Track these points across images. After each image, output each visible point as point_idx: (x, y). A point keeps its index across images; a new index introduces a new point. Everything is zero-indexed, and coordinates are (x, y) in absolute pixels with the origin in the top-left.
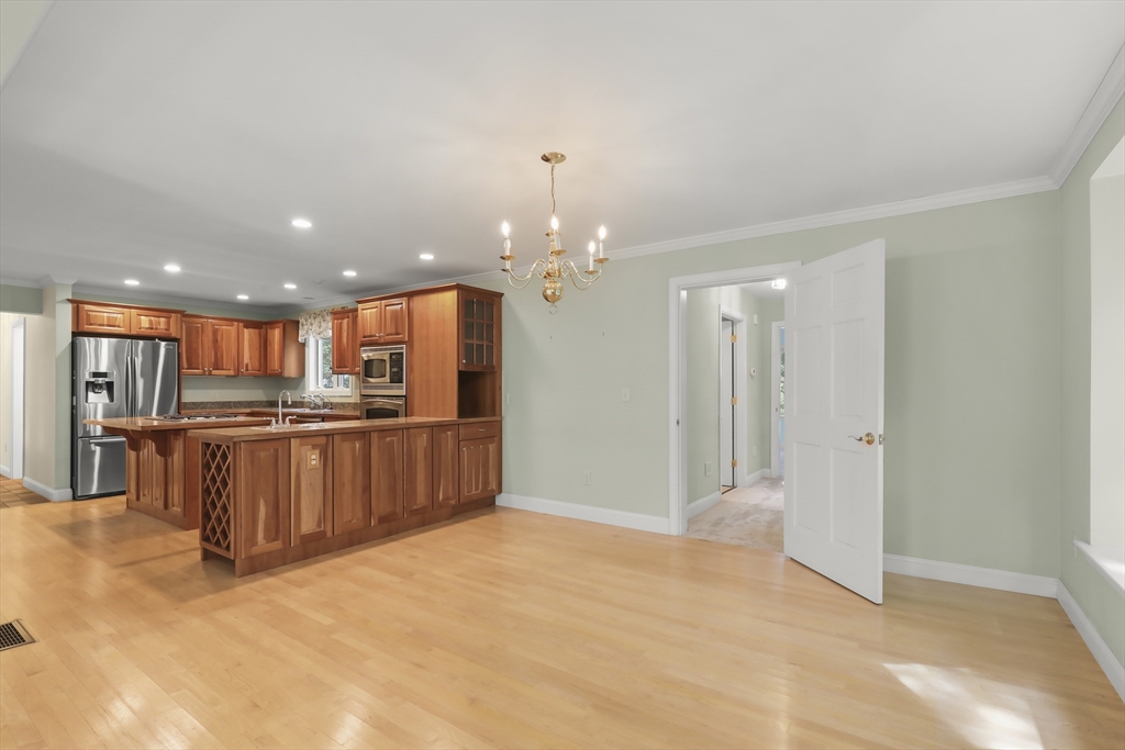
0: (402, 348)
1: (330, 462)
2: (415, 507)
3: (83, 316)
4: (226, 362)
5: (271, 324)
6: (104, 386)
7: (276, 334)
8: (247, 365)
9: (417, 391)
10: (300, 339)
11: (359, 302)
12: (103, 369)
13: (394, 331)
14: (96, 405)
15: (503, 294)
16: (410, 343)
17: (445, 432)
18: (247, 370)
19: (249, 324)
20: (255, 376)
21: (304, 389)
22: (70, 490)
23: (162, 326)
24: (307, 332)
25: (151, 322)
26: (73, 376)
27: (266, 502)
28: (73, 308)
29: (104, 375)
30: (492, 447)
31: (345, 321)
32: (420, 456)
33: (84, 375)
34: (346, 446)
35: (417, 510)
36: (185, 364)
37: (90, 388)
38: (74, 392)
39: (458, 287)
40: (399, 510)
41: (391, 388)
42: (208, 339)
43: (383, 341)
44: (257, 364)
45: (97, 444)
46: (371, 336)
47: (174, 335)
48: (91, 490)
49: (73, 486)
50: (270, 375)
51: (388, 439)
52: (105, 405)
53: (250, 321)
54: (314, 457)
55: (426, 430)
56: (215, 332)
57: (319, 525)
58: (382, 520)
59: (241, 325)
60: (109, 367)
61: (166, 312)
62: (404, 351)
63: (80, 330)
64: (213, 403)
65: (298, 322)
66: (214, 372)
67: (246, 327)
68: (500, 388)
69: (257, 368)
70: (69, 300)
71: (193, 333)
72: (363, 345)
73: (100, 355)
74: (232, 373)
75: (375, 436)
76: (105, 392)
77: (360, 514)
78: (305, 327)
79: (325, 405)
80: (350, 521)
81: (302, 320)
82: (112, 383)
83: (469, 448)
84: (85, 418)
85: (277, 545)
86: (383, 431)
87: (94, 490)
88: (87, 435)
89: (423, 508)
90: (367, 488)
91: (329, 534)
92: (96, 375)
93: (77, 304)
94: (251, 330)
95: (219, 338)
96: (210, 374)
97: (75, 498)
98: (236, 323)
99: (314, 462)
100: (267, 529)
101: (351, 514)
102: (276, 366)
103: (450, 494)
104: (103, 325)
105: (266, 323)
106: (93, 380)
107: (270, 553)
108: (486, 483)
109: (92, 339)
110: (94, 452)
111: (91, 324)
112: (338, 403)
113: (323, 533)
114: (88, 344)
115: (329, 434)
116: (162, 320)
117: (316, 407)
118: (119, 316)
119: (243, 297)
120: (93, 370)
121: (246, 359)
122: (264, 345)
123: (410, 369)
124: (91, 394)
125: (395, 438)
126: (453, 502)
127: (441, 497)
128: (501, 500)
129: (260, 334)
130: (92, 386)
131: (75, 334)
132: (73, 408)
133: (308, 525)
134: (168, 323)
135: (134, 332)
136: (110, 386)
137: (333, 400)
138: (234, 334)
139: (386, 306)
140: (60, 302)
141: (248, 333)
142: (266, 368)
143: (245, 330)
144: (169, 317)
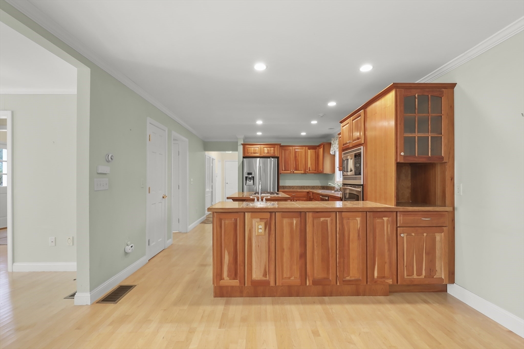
0: (361, 149)
1: (273, 232)
2: (348, 278)
3: (246, 149)
4: (301, 166)
5: (319, 146)
7: (321, 151)
8: (310, 168)
10: (332, 153)
11: (341, 122)
13: (356, 138)
16: (365, 145)
17: (381, 217)
18: (309, 170)
19: (311, 147)
20: (313, 173)
21: (334, 180)
23: (272, 152)
25: (268, 150)
27: (229, 253)
28: (243, 147)
29: (251, 174)
30: (439, 237)
32: (353, 235)
33: (246, 174)
34: (286, 221)
35: (350, 281)
38: (243, 181)
39: (395, 86)
40: (332, 277)
42: (292, 156)
43: (351, 146)
44: (314, 167)
46: (346, 144)
47: (276, 155)
51: (322, 219)
53: (311, 146)
54: (260, 227)
55: (360, 214)
56: (296, 152)
57: (265, 275)
58: (316, 283)
59: (307, 148)
61: (273, 145)
62: (362, 151)
63: (245, 156)
64: (297, 186)
65: (331, 143)
66: (296, 172)
68: (452, 179)
69: (314, 169)
70: (242, 144)
72: (343, 150)
74: (303, 172)
75: (309, 217)
77: (297, 274)
78: (333, 146)
80: (289, 278)
81: (332, 142)
82: (254, 177)
83: (409, 234)
85: (235, 283)
86: (317, 212)
89: (357, 280)
90: (303, 255)
91: (272, 284)
93: (244, 145)
94: (311, 150)
95: (297, 156)
96: (293, 173)
98: (304, 148)
99: (260, 231)
100: (229, 271)
101: (290, 274)
102: (321, 167)
103: (387, 273)
104: (251, 153)
105: (317, 147)
106: (248, 176)
107: (232, 287)
108: (431, 270)
109: (249, 159)
111: (248, 153)
113: (268, 283)
115: (272, 212)
116: (272, 149)
119: (303, 134)
121: (309, 165)
122: (318, 157)
124: (248, 182)
125: (329, 219)
126: (390, 281)
127: (376, 274)
128: (453, 290)
129: (316, 152)
130: (248, 178)
131: (243, 157)
132: (243, 187)
133: (257, 274)
134: (274, 150)
135: (262, 155)
138: (304, 153)
139: (353, 120)
140: (240, 145)
141: (310, 153)
142: (318, 169)
143: (309, 150)
144: (274, 148)
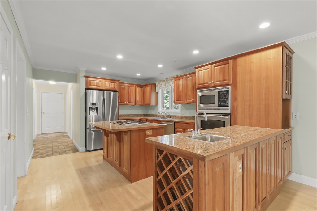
0: (228, 88)
3: (88, 82)
4: (132, 100)
5: (146, 86)
6: (95, 109)
7: (148, 89)
8: (138, 101)
9: (240, 111)
10: (156, 91)
11: (196, 68)
12: (95, 102)
13: (222, 79)
14: (93, 115)
15: (294, 52)
16: (235, 85)
18: (138, 103)
20: (140, 105)
21: (157, 110)
22: (85, 148)
23: (113, 86)
24: (160, 88)
25: (109, 84)
26: (85, 105)
28: (86, 79)
29: (95, 104)
31: (181, 80)
33: (89, 104)
36: (119, 101)
37: (91, 109)
38: (86, 111)
39: (283, 44)
41: (218, 109)
42: (126, 91)
43: (213, 85)
44: (141, 101)
45: (93, 131)
46: (204, 84)
47: (116, 89)
48: (91, 148)
49: (86, 146)
50: (145, 104)
52: (95, 116)
53: (139, 85)
56: (128, 89)
59: (136, 86)
60: (96, 101)
61: (114, 81)
62: (230, 89)
63: (88, 87)
64: (127, 115)
66: (128, 104)
67: (138, 87)
68: (291, 110)
70: (84, 76)
71: (122, 89)
72: (199, 88)
73: (94, 97)
74: (133, 104)
76: (95, 111)
78: (159, 86)
79: (167, 117)
81: (157, 84)
82: (98, 107)
84: (89, 122)
87: (92, 149)
88: (90, 128)
92: (93, 104)
94: (139, 88)
95: (130, 91)
97: (86, 151)
98: (135, 86)
102: (148, 101)
104: (94, 86)
105: (144, 86)
106: (92, 106)
109: (91, 91)
110: (92, 134)
111: (91, 85)
112: (173, 116)
114: (90, 92)
116: (113, 84)
117: (164, 117)
118: (100, 82)
119: (138, 75)
120: (92, 102)
121: (138, 99)
122: (143, 94)
123: (235, 99)
124: (91, 111)
129: (142, 89)
130: (91, 108)
131: (86, 89)
132: (86, 117)
134: (115, 85)
135: (104, 88)
136: (97, 108)
137: (171, 114)
138: (134, 90)
139: (215, 67)
140: (81, 77)
141: (138, 89)
142: (144, 102)
143: (137, 88)
144: (115, 83)
